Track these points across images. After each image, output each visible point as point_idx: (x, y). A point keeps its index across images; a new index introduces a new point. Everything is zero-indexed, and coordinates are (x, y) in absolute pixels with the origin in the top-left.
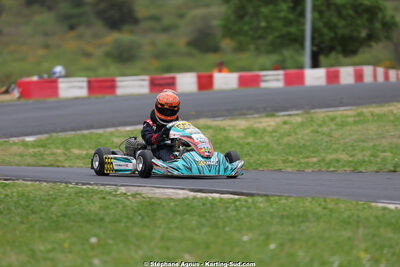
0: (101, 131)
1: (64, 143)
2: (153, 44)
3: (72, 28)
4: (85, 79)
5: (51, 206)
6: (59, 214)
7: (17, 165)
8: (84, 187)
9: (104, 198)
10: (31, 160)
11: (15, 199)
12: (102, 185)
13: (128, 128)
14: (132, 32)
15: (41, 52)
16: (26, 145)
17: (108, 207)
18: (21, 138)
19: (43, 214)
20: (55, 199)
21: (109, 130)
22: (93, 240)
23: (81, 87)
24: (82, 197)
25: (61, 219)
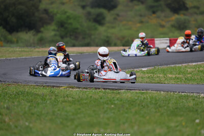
0: (180, 65)
1: (163, 71)
2: (196, 20)
3: (154, 12)
4: (168, 39)
5: (168, 103)
6: (174, 108)
7: (141, 83)
8: (183, 94)
9: (194, 100)
10: (148, 80)
11: (149, 100)
12: (192, 93)
13: (194, 64)
14: (184, 14)
15: (139, 25)
16: (143, 72)
17: (198, 104)
18: (140, 69)
19: (165, 108)
20: (170, 100)
21: (184, 65)
22: (197, 121)
23: (167, 43)
24: (183, 99)
25: (176, 110)
